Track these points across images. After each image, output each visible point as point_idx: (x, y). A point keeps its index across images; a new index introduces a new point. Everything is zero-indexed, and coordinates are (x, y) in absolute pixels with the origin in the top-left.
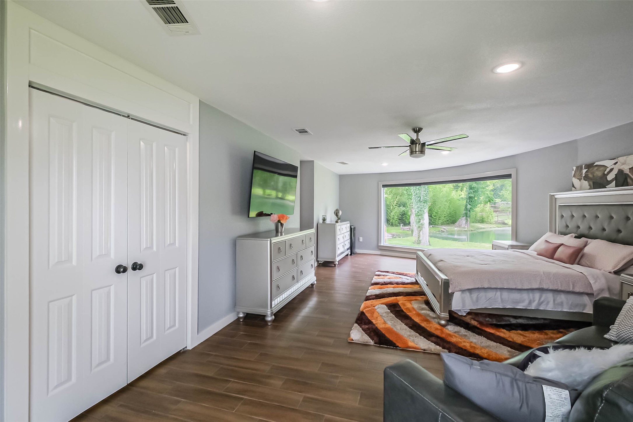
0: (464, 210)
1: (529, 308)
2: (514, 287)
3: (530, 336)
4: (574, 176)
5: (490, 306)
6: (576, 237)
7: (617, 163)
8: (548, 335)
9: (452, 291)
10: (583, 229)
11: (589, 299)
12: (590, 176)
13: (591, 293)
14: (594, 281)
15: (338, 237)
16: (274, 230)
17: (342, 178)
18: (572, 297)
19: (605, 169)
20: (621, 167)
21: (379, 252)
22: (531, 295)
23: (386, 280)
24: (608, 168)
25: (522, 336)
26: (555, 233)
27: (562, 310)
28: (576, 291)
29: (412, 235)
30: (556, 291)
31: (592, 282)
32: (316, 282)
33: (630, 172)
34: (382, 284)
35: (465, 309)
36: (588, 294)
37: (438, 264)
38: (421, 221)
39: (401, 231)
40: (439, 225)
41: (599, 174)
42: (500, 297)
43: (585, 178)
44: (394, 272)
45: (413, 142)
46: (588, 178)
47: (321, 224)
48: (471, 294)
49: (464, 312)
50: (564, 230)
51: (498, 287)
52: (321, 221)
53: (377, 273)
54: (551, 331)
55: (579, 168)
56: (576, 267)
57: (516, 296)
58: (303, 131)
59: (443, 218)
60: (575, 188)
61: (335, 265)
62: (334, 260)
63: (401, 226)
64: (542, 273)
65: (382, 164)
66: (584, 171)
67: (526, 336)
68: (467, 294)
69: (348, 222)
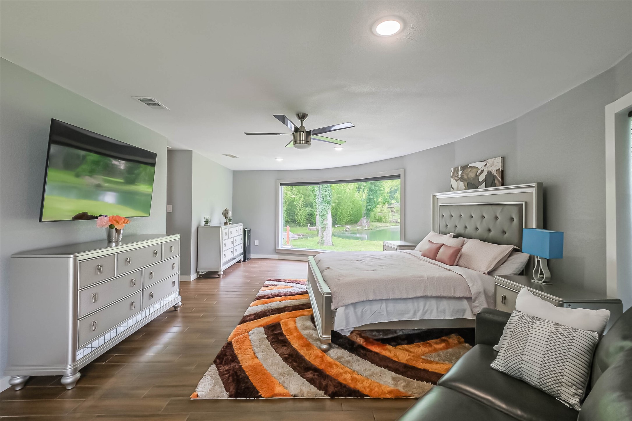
0: (365, 210)
1: (414, 319)
2: (399, 297)
3: (416, 351)
4: (452, 177)
5: (376, 321)
6: (454, 237)
7: (486, 164)
8: (432, 347)
9: (335, 306)
10: (460, 229)
11: (468, 302)
12: (465, 177)
13: (470, 297)
14: (472, 284)
15: (223, 243)
16: (106, 239)
17: (237, 175)
18: (453, 302)
19: (476, 171)
20: (490, 169)
21: (276, 257)
22: (416, 304)
23: (275, 291)
24: (479, 169)
25: (407, 352)
26: (437, 233)
27: (444, 317)
28: (457, 296)
29: (318, 235)
30: (439, 298)
31: (470, 285)
32: (180, 304)
33: (497, 174)
34: (268, 298)
35: (348, 328)
36: (467, 298)
37: (324, 273)
38: (325, 221)
39: (307, 231)
40: (343, 225)
41: (472, 175)
42: (385, 309)
43: (461, 179)
44: (287, 280)
45: (297, 130)
46: (463, 179)
47: (203, 227)
48: (355, 308)
49: (348, 331)
50: (444, 230)
51: (384, 298)
52: (203, 224)
53: (267, 283)
54: (434, 341)
55: (456, 170)
56: (455, 268)
57: (401, 306)
58: (150, 103)
59: (346, 218)
60: (453, 189)
61: (219, 276)
62: (219, 269)
63: (308, 227)
64: (426, 278)
65: (277, 159)
66: (460, 172)
67: (410, 352)
68: (351, 309)
69: (242, 224)
